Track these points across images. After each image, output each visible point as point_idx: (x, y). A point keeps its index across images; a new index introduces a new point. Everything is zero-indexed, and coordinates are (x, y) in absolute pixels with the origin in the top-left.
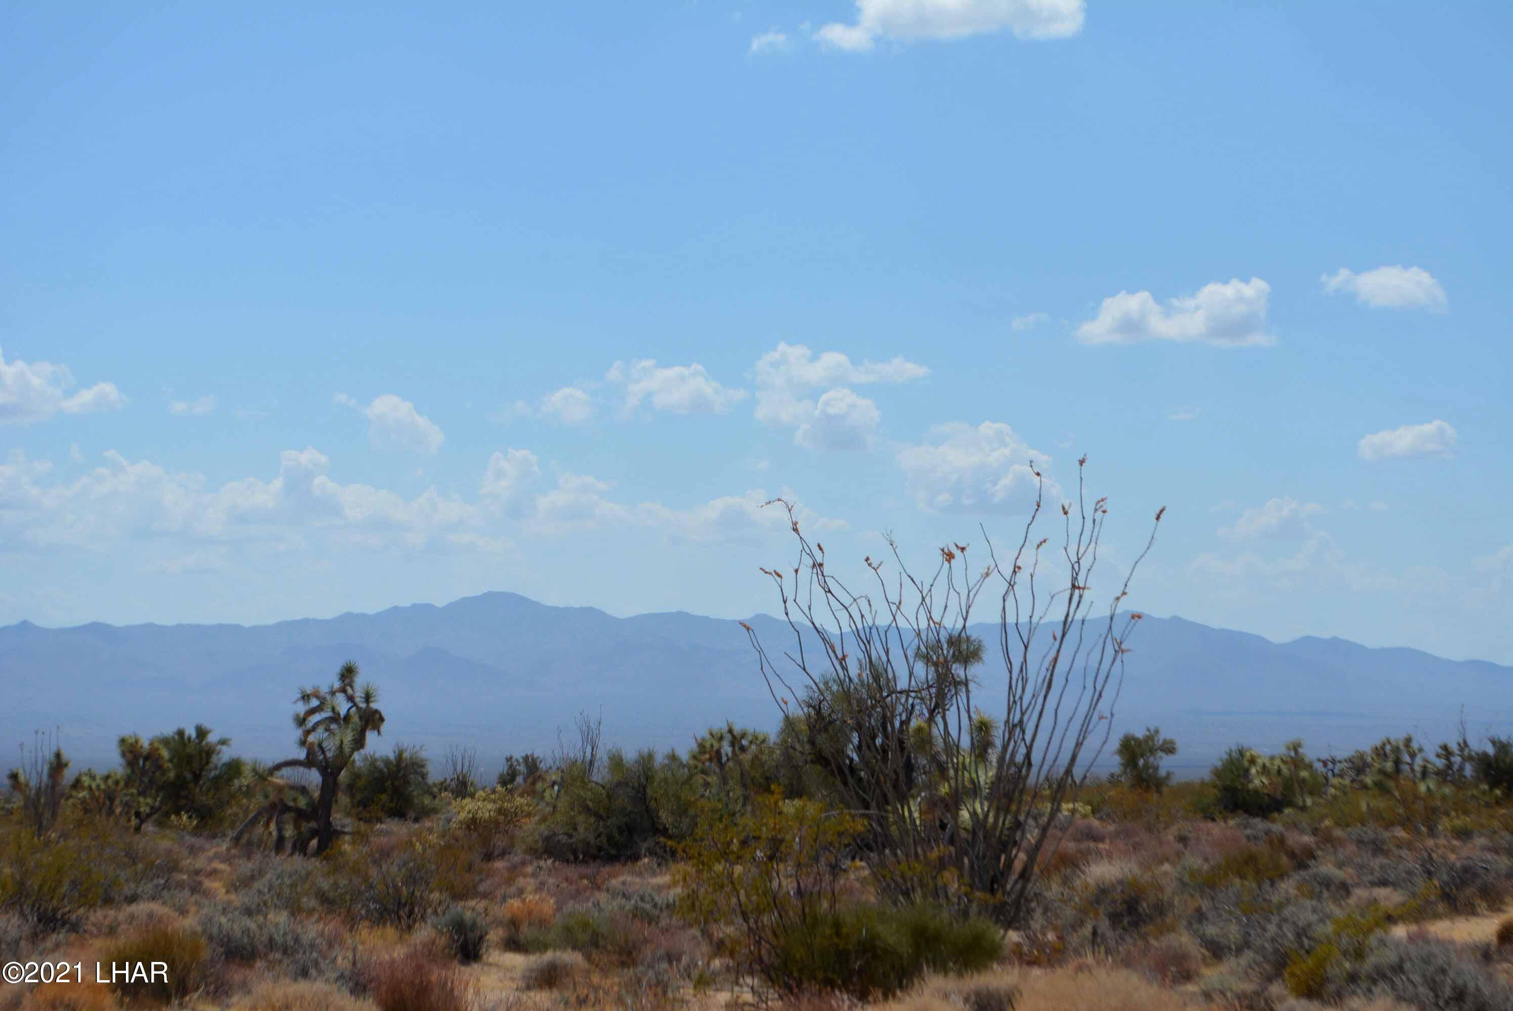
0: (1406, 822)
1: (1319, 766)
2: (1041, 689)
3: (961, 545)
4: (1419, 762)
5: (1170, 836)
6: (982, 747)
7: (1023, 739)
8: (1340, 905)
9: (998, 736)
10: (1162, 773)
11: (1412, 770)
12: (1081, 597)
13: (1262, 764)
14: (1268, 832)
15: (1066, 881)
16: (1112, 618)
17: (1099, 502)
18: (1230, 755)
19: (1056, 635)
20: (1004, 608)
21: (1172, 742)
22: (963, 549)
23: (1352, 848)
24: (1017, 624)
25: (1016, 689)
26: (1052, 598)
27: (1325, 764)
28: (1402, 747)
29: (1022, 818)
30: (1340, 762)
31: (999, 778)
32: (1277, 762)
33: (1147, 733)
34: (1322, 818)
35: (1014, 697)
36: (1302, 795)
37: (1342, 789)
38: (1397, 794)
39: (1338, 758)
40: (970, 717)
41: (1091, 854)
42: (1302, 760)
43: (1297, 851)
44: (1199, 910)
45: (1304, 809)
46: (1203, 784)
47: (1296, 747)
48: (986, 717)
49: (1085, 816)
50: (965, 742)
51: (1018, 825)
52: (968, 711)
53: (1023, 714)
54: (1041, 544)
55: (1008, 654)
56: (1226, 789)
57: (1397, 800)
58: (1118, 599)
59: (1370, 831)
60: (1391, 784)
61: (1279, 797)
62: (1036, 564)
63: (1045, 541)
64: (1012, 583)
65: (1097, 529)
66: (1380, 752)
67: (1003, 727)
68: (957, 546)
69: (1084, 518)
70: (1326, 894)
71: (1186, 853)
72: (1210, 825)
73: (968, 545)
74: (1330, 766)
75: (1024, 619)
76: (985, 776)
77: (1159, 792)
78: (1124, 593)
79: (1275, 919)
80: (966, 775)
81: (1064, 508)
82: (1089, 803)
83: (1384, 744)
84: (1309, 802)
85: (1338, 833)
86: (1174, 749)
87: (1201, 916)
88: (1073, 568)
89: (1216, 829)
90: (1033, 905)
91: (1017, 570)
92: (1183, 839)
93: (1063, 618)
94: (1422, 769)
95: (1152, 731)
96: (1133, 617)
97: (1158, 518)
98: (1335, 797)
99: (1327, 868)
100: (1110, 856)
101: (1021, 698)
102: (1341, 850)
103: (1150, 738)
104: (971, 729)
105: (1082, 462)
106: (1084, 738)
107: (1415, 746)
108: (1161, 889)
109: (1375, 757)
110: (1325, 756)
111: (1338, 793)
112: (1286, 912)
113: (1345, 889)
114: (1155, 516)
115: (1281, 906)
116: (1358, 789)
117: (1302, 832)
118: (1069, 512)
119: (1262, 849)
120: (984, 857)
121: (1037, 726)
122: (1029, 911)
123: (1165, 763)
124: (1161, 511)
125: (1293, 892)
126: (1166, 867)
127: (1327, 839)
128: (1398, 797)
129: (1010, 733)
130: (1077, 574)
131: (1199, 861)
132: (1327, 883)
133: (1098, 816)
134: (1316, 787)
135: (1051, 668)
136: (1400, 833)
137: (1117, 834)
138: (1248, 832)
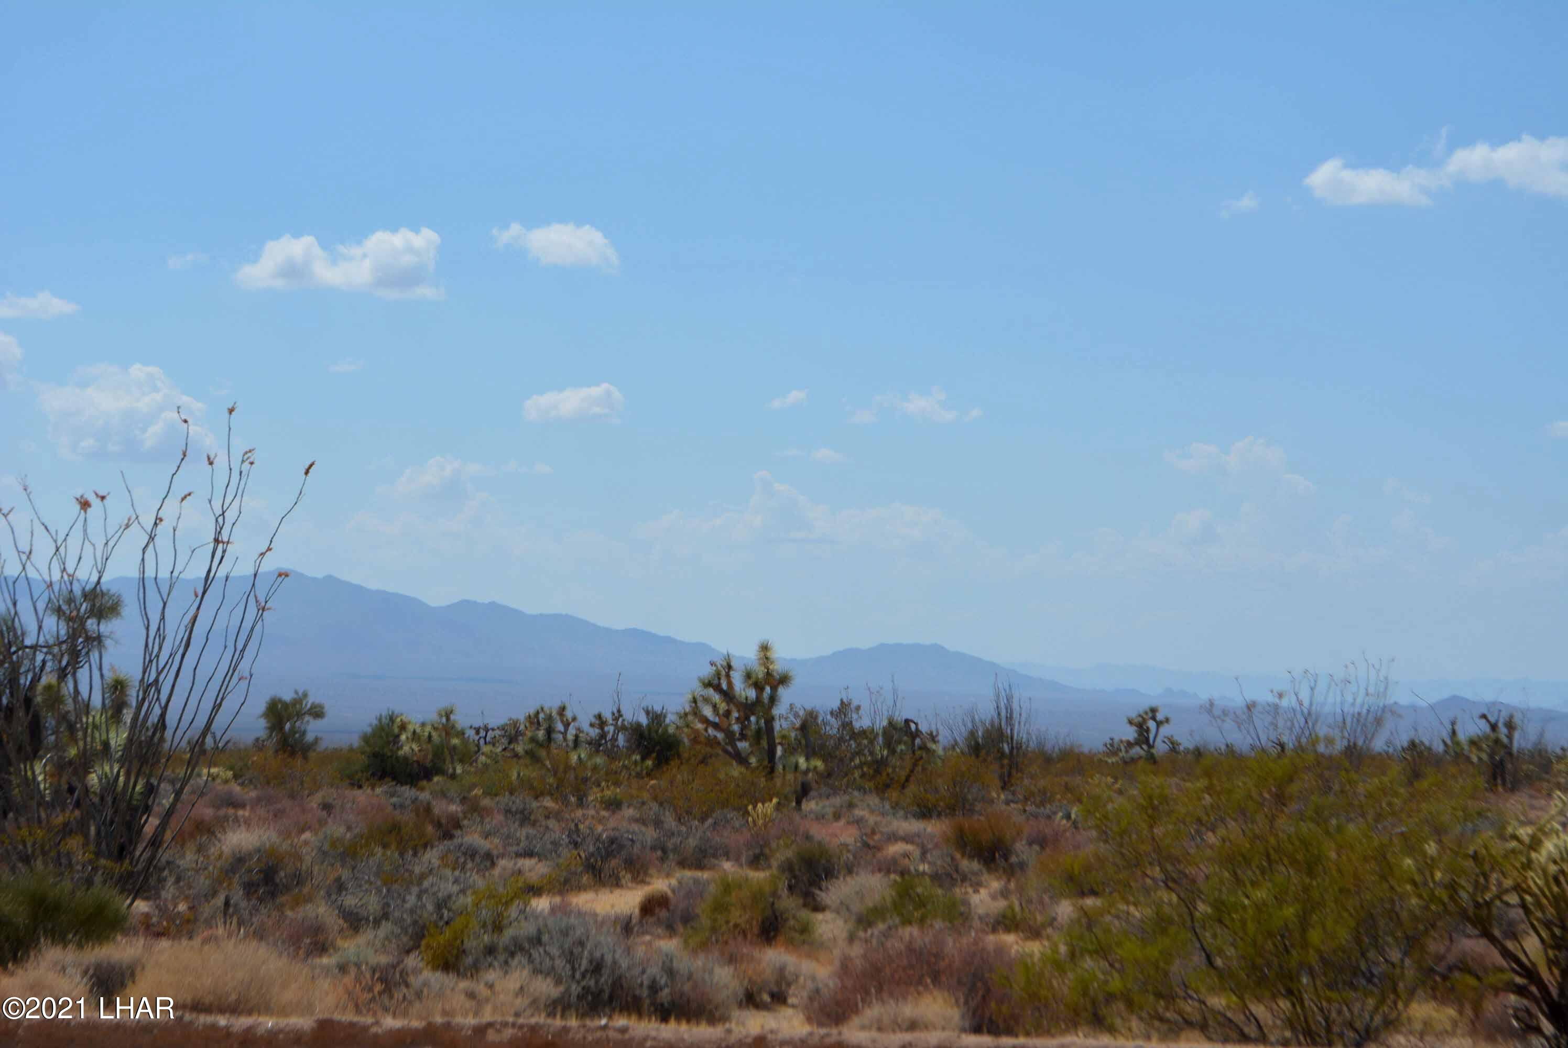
0: (556, 792)
1: (470, 733)
2: (180, 646)
3: (101, 493)
4: (572, 732)
5: (314, 802)
6: (116, 706)
7: (158, 699)
8: (484, 876)
9: (133, 695)
10: (310, 737)
11: (565, 739)
12: (224, 551)
13: (412, 730)
14: (415, 801)
15: (200, 850)
16: (255, 575)
17: (246, 453)
18: (380, 720)
19: (197, 590)
20: (143, 559)
21: (321, 707)
22: (103, 498)
23: (500, 817)
24: (156, 578)
25: (153, 648)
26: (193, 552)
27: (478, 731)
28: (554, 714)
29: (154, 781)
30: (493, 730)
31: (130, 740)
32: (428, 729)
33: (295, 696)
34: (474, 786)
35: (150, 656)
36: (452, 763)
37: (491, 756)
38: (548, 763)
39: (490, 726)
40: (102, 676)
41: (228, 821)
42: (453, 727)
43: (444, 821)
44: (338, 879)
45: (453, 776)
46: (351, 749)
47: (448, 714)
48: (122, 676)
49: (226, 781)
50: (97, 701)
51: (151, 790)
52: (101, 669)
53: (159, 674)
54: (185, 497)
55: (145, 608)
56: (375, 755)
57: (548, 770)
58: (263, 554)
59: (518, 802)
60: (543, 753)
61: (429, 765)
62: (179, 518)
63: (189, 494)
64: (153, 535)
65: (242, 483)
66: (534, 720)
67: (137, 684)
68: (96, 494)
69: (231, 469)
70: (470, 865)
71: (330, 820)
72: (358, 793)
73: (109, 494)
74: (482, 733)
75: (164, 574)
76: (118, 738)
77: (305, 758)
78: (269, 549)
79: (415, 890)
80: (97, 735)
81: (209, 459)
82: (231, 769)
83: (538, 713)
84: (459, 770)
85: (486, 802)
86: (322, 713)
87: (340, 886)
88: (217, 521)
89: (363, 797)
90: (166, 873)
91: (158, 522)
92: (327, 807)
93: (204, 575)
94: (574, 738)
95: (300, 694)
96: (280, 575)
97: (307, 472)
98: (486, 765)
99: (473, 838)
100: (247, 822)
101: (158, 656)
102: (487, 820)
103: (297, 702)
104: (103, 688)
105: (231, 411)
106: (222, 699)
107: (569, 714)
108: (300, 859)
109: (528, 725)
110: (478, 723)
111: (489, 761)
112: (426, 884)
113: (490, 859)
114: (304, 471)
115: (423, 877)
116: (509, 757)
117: (451, 801)
118: (215, 462)
119: (407, 818)
120: (112, 822)
121: (173, 686)
122: (161, 881)
123: (313, 728)
124: (311, 466)
125: (436, 862)
126: (307, 835)
127: (474, 808)
128: (549, 766)
129: (145, 692)
130: (221, 529)
131: (342, 829)
132: (472, 853)
133: (240, 781)
134: (467, 755)
135: (190, 625)
136: (548, 802)
137: (259, 800)
138: (394, 800)
